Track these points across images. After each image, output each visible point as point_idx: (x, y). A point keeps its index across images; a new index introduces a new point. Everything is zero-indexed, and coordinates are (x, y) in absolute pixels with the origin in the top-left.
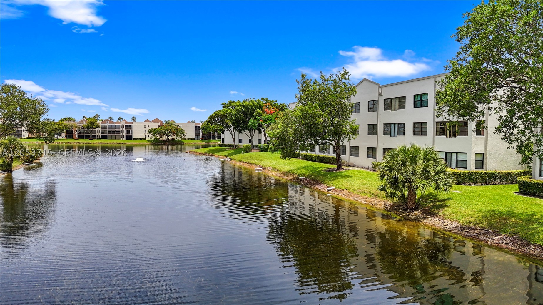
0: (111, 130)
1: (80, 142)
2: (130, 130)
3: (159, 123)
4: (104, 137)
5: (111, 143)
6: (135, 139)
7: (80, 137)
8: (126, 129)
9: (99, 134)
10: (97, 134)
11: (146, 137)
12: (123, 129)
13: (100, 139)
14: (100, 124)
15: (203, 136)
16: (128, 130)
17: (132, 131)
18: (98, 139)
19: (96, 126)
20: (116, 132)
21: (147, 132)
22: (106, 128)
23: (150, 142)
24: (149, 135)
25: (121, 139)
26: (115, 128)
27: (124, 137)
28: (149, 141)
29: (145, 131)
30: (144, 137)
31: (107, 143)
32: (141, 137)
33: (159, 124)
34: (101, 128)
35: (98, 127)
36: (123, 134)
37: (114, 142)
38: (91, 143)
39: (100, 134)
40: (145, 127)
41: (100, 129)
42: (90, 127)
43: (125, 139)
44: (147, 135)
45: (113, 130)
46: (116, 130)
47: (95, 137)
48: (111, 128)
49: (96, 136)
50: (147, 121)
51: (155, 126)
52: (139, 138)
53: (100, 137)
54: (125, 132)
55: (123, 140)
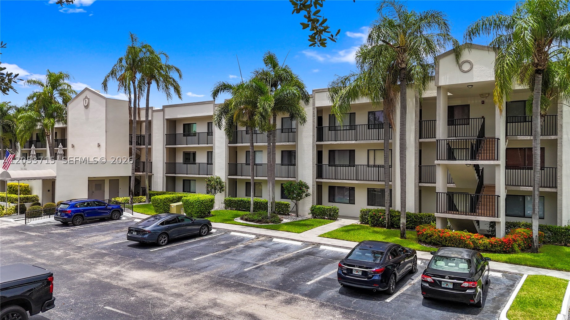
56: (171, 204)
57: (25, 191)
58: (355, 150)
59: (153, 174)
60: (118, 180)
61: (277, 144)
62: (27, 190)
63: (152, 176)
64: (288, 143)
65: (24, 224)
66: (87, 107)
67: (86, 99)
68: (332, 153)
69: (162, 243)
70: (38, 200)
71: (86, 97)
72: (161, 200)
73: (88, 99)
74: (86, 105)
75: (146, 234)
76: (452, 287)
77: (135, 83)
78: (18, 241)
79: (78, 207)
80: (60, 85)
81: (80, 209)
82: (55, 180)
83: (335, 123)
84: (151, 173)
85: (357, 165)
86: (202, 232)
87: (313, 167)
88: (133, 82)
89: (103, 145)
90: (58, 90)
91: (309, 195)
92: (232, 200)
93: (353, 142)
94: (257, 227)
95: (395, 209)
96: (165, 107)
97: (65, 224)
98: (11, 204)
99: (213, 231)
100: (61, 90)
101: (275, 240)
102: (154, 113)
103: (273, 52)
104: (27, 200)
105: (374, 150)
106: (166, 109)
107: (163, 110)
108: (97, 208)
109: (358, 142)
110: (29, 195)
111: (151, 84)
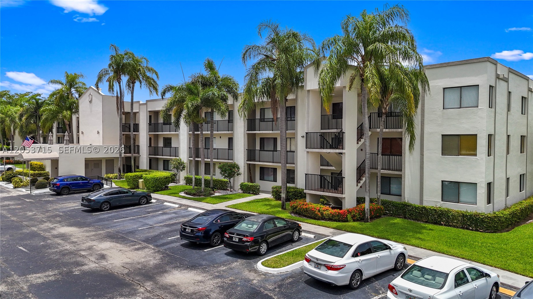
56: (139, 180)
57: (40, 168)
58: (277, 138)
59: (140, 156)
60: (113, 160)
61: (214, 132)
62: (42, 168)
63: (139, 157)
64: (228, 132)
65: (30, 193)
66: (91, 102)
67: (90, 96)
68: (262, 140)
69: (105, 209)
70: (49, 176)
71: (90, 95)
72: (131, 176)
73: (92, 95)
74: (90, 100)
75: (92, 202)
76: (237, 241)
77: (120, 83)
78: (12, 205)
79: (66, 181)
80: (76, 84)
81: (67, 182)
82: (58, 160)
83: (264, 115)
84: (139, 154)
85: (278, 151)
86: (142, 202)
87: (244, 151)
88: (118, 83)
89: (101, 132)
90: (75, 88)
91: (240, 175)
92: (189, 178)
93: (271, 132)
94: (189, 199)
95: (297, 186)
96: (147, 101)
97: (59, 194)
98: (27, 178)
99: (153, 201)
100: (76, 88)
101: (190, 209)
102: (141, 106)
103: (211, 59)
104: (40, 175)
105: (290, 138)
106: (148, 103)
107: (146, 104)
108: (81, 182)
109: (274, 132)
110: (42, 172)
111: (135, 83)
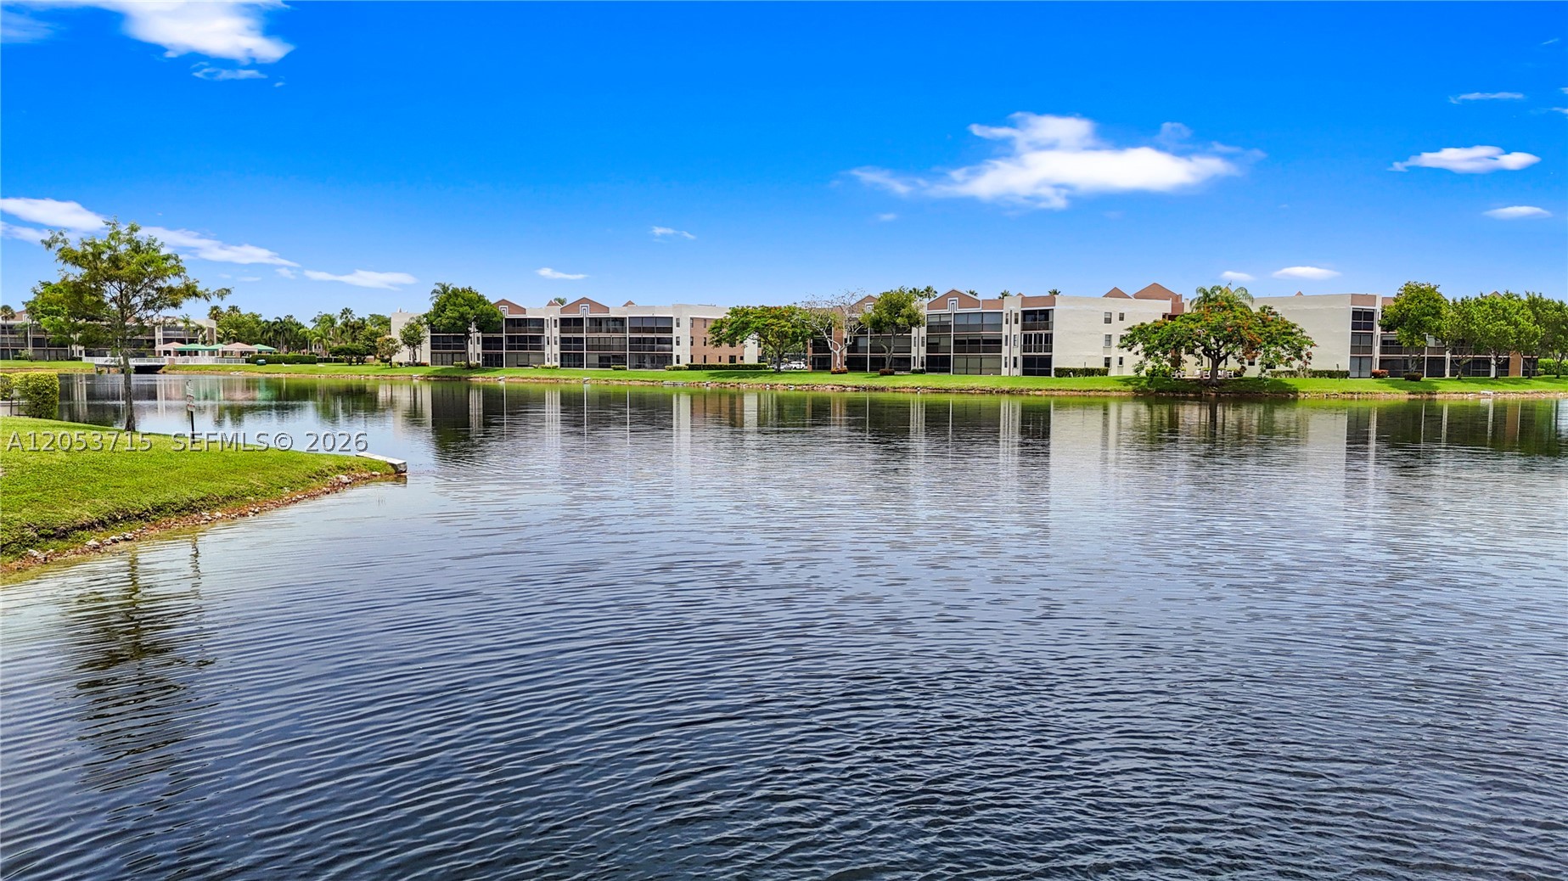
0: (965, 335)
1: (846, 383)
2: (1044, 332)
3: (1169, 303)
4: (936, 364)
5: (961, 391)
6: (1062, 373)
7: (855, 364)
8: (1024, 329)
9: (919, 352)
10: (914, 354)
11: (1108, 362)
12: (1012, 331)
13: (921, 372)
14: (924, 312)
15: (1382, 361)
16: (1033, 333)
17: (1049, 338)
18: (915, 372)
19: (909, 317)
20: (986, 342)
21: (1116, 341)
22: (946, 327)
23: (1130, 387)
24: (1124, 353)
25: (1005, 371)
26: (982, 327)
27: (1015, 366)
28: (1127, 381)
29: (1109, 338)
30: (1102, 366)
31: (947, 391)
32: (1088, 366)
33: (1166, 307)
34: (930, 329)
35: (917, 323)
36: (1012, 351)
37: (975, 385)
38: (883, 389)
39: (923, 352)
40: (1108, 321)
41: (923, 331)
42: (887, 324)
43: (1018, 371)
44: (1115, 354)
45: (973, 335)
46: (987, 334)
47: (903, 365)
48: (968, 327)
49: (908, 360)
50: (1116, 293)
51: (1152, 312)
52: (1082, 366)
53: (922, 365)
54: (1020, 342)
55: (1010, 375)
